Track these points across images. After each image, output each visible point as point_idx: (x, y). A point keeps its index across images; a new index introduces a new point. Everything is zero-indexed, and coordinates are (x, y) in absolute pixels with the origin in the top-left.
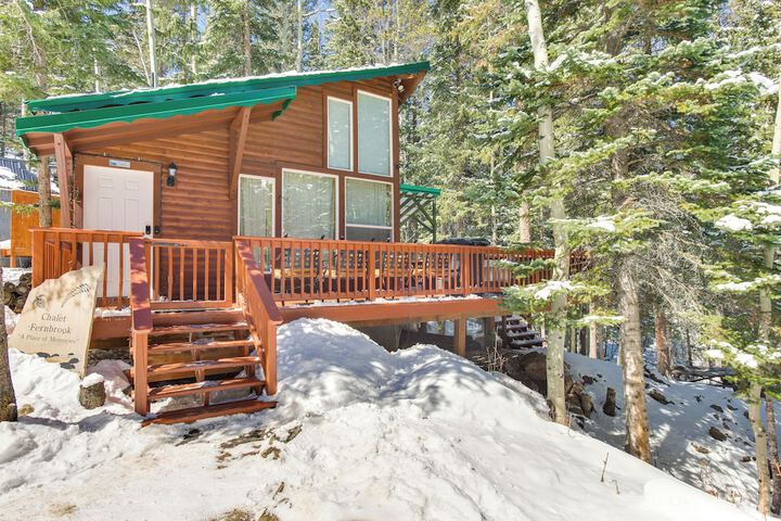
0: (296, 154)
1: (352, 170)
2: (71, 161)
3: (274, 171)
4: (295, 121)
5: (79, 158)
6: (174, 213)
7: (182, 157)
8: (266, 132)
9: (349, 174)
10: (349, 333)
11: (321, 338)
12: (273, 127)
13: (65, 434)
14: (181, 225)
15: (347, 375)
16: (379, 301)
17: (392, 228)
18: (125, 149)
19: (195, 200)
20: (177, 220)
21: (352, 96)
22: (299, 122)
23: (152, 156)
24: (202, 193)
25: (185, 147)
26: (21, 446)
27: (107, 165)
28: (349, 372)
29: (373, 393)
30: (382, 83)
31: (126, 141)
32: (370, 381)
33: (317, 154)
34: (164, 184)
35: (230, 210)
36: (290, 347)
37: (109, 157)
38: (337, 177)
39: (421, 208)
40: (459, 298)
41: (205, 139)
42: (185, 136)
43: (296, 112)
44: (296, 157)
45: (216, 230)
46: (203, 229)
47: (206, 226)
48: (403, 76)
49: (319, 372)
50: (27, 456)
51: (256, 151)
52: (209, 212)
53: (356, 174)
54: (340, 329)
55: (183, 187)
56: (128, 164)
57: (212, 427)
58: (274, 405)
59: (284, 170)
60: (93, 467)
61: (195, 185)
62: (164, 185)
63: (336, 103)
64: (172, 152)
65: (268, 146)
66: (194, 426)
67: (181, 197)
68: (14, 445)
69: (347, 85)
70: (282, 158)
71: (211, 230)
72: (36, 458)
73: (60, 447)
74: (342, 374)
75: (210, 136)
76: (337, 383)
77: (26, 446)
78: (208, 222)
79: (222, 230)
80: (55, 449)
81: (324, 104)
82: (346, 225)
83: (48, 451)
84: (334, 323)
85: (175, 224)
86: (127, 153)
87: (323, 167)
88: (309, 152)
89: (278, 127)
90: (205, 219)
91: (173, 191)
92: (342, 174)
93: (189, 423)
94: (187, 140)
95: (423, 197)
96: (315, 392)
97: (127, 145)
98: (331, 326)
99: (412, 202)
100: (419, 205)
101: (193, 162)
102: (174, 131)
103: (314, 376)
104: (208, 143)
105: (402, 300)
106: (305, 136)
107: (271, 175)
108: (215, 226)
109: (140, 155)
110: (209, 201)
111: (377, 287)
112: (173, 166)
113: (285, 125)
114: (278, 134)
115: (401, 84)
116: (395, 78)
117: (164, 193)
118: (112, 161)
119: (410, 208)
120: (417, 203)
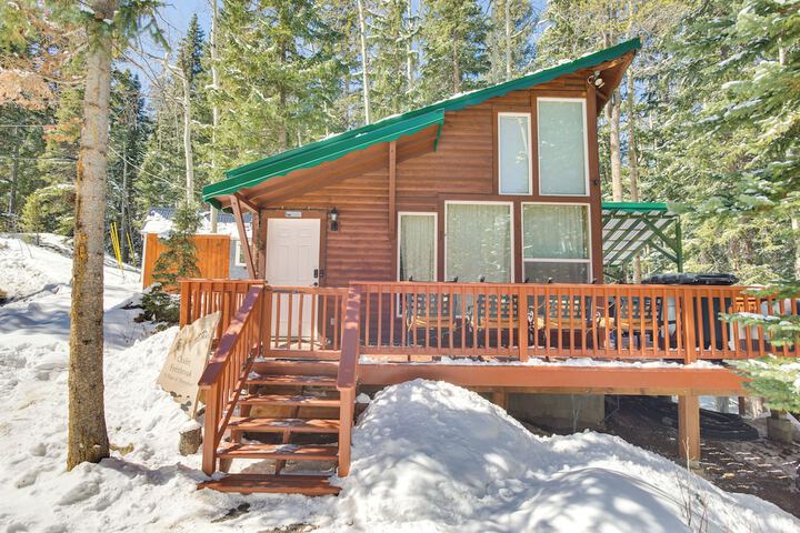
0: (460, 183)
1: (531, 193)
2: (257, 217)
3: (435, 205)
4: (459, 147)
5: (264, 213)
6: (338, 256)
7: (345, 202)
8: (429, 165)
9: (527, 198)
10: (471, 406)
11: (427, 408)
12: (433, 158)
13: (130, 484)
14: (344, 267)
15: (435, 471)
16: (533, 362)
17: (590, 261)
18: (299, 201)
19: (356, 242)
20: (341, 263)
21: (530, 107)
22: (464, 148)
23: (320, 204)
24: (366, 234)
25: (348, 191)
26: (83, 490)
27: (284, 217)
28: (440, 467)
29: (465, 506)
30: (571, 82)
31: (299, 193)
32: (472, 485)
33: (486, 180)
34: (330, 228)
35: (389, 250)
36: (386, 417)
37: (286, 209)
38: (511, 204)
39: (658, 232)
40: (674, 365)
41: (367, 181)
42: (348, 181)
43: (460, 137)
44: (461, 186)
45: (375, 272)
46: (363, 271)
47: (367, 268)
48: (602, 67)
49: (399, 458)
50: (85, 502)
51: (417, 186)
52: (371, 253)
53: (536, 197)
54: (462, 399)
55: (347, 231)
56: (299, 214)
57: (262, 505)
58: (337, 492)
59: (446, 202)
60: (122, 529)
61: (357, 227)
62: (329, 230)
63: (508, 118)
64: (337, 198)
65: (430, 179)
66: (247, 499)
67: (343, 241)
68: (76, 489)
69: (522, 95)
70: (444, 190)
71: (370, 272)
72: (90, 506)
73: (118, 497)
74: (426, 469)
75: (371, 177)
76: (413, 482)
77: (88, 491)
78: (367, 264)
79: (382, 272)
80: (111, 499)
81: (494, 122)
82: (524, 260)
83: (105, 499)
84: (457, 390)
85: (337, 267)
86: (300, 204)
87: (493, 194)
88: (478, 180)
89: (441, 157)
90: (365, 260)
91: (336, 235)
92: (517, 200)
93: (245, 494)
94: (350, 184)
95: (659, 216)
96: (381, 488)
97: (300, 197)
98: (450, 394)
99: (642, 225)
100: (654, 228)
101: (354, 206)
102: (337, 178)
103: (389, 463)
104: (370, 184)
105: (570, 363)
106: (471, 162)
107: (433, 210)
108: (374, 268)
109: (310, 204)
110: (369, 242)
111: (531, 343)
112: (334, 211)
113: (448, 154)
114: (440, 164)
115: (599, 77)
116: (590, 71)
117: (329, 238)
118: (288, 213)
119: (643, 232)
120: (650, 225)
